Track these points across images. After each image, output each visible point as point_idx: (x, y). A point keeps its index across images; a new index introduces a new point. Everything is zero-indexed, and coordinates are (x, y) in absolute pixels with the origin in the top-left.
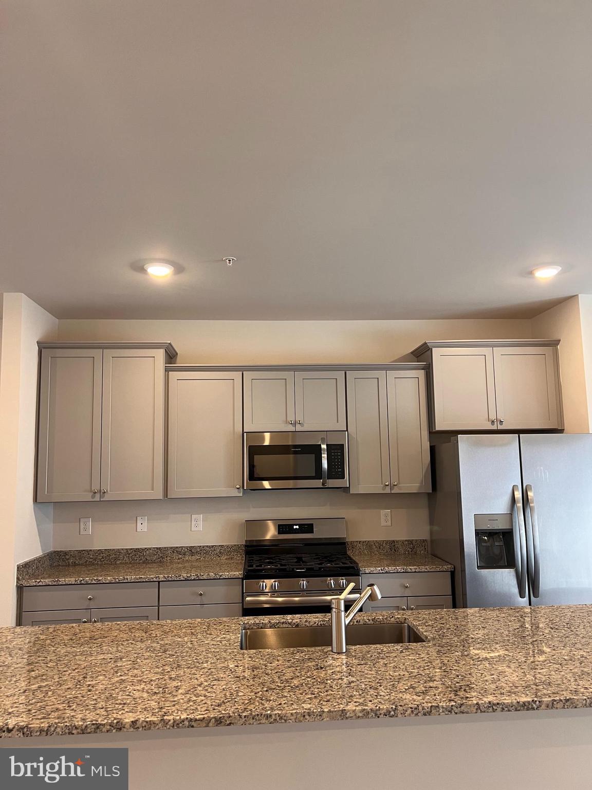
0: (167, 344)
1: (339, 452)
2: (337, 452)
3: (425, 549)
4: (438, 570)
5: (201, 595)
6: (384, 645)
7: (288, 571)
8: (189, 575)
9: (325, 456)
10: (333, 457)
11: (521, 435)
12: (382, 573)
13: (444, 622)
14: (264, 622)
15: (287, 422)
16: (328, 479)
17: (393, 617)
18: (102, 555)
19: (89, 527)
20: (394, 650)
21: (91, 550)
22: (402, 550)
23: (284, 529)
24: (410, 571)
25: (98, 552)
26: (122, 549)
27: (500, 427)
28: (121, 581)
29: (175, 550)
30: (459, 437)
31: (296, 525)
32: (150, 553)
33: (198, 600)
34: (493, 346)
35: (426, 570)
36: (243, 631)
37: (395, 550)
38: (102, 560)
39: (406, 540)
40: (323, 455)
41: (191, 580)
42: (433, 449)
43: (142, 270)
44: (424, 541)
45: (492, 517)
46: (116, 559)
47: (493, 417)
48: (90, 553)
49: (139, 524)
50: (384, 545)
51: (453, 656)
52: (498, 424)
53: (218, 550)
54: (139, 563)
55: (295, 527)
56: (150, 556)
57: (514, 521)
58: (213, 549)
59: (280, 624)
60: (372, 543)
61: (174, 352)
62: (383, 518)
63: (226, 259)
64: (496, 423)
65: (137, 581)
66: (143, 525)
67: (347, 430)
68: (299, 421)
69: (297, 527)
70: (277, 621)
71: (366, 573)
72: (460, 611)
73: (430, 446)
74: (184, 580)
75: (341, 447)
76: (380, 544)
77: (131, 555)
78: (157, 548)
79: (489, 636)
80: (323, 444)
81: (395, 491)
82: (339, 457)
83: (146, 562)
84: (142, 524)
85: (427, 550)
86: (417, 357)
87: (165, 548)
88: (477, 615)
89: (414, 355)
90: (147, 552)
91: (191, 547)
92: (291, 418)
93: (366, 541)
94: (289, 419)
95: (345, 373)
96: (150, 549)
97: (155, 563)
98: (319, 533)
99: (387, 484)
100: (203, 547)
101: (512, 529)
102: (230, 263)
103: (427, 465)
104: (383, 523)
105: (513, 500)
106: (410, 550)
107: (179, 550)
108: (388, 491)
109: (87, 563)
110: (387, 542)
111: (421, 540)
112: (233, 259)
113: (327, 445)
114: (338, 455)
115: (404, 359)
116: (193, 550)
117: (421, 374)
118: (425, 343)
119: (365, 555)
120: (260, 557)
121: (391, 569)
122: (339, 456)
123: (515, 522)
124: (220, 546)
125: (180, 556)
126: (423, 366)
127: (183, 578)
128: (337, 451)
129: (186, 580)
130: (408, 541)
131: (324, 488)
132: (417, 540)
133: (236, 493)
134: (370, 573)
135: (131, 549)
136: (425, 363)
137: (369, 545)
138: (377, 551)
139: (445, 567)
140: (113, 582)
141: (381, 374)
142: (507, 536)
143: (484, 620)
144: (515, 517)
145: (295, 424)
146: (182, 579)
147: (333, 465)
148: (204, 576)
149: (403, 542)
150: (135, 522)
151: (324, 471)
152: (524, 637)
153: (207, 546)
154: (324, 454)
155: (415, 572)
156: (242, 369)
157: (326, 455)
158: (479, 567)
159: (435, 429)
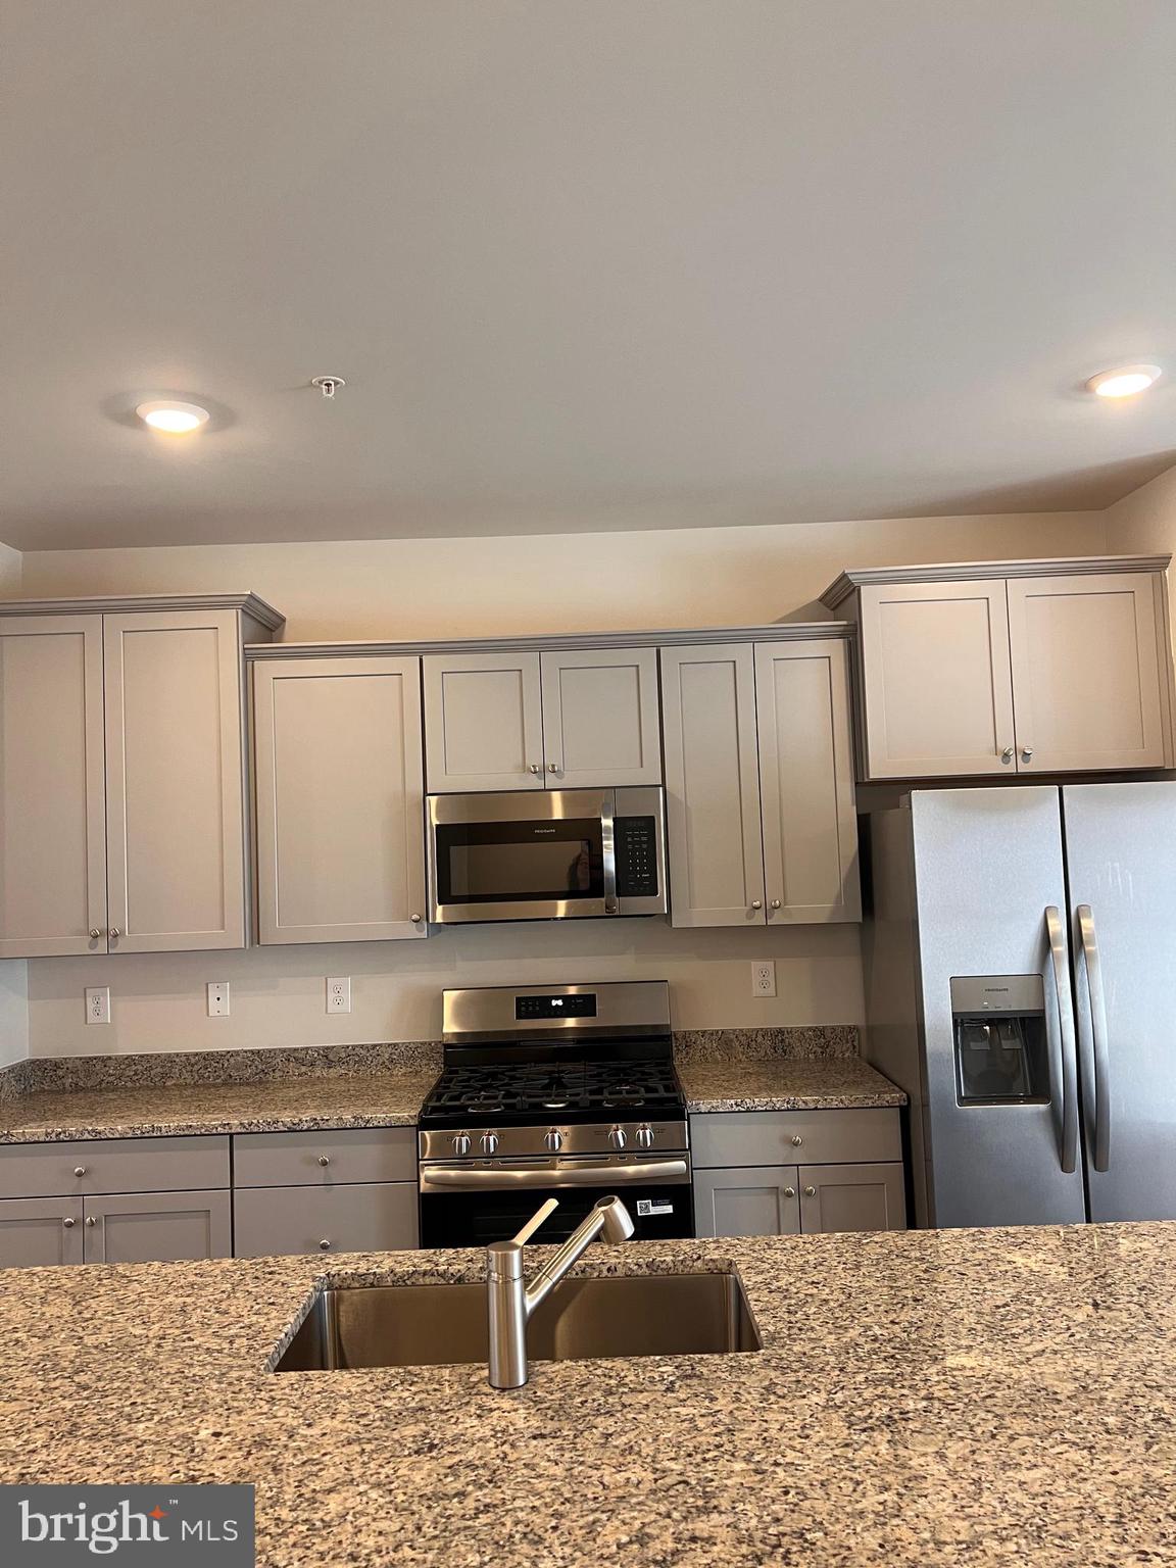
0: (245, 598)
1: (644, 835)
2: (640, 836)
3: (854, 1047)
4: (870, 1105)
5: (324, 1163)
6: (635, 1360)
7: (519, 1111)
8: (296, 1121)
9: (609, 844)
10: (630, 847)
11: (1064, 787)
12: (739, 1111)
13: (820, 1277)
14: (378, 1271)
15: (524, 768)
16: (618, 895)
17: (699, 1258)
18: (134, 1068)
19: (105, 1007)
20: (652, 1381)
21: (110, 1058)
22: (799, 1051)
23: (531, 1008)
24: (803, 1106)
25: (126, 1062)
26: (177, 1055)
27: (1024, 768)
28: (146, 1135)
29: (292, 1056)
30: (913, 796)
31: (557, 998)
32: (237, 1062)
33: (319, 1175)
34: (1006, 576)
35: (841, 1106)
36: (326, 1293)
37: (785, 1051)
38: (135, 1078)
39: (810, 1029)
40: (605, 843)
41: (301, 1131)
42: (864, 824)
43: (135, 421)
44: (851, 1029)
45: (992, 984)
46: (164, 1076)
47: (1006, 744)
48: (109, 1063)
49: (212, 1000)
50: (760, 1039)
51: (801, 1407)
52: (1019, 757)
53: (387, 1056)
54: (214, 1086)
55: (554, 1003)
56: (238, 1070)
57: (1047, 990)
58: (374, 1052)
59: (416, 1275)
60: (732, 1037)
61: (274, 618)
62: (756, 979)
63: (321, 382)
64: (1013, 758)
65: (181, 1133)
66: (221, 1002)
67: (664, 784)
68: (553, 766)
69: (560, 1003)
70: (411, 1269)
71: (700, 1113)
72: (876, 1239)
73: (858, 816)
74: (285, 1132)
75: (650, 822)
76: (749, 1038)
77: (196, 1068)
78: (252, 1052)
79: (922, 1331)
80: (606, 817)
81: (777, 919)
82: (645, 846)
83: (228, 1083)
84: (218, 999)
85: (857, 1050)
86: (833, 610)
87: (270, 1051)
88: (913, 1254)
89: (825, 605)
90: (232, 1061)
91: (327, 1048)
92: (534, 760)
93: (717, 1031)
94: (529, 763)
95: (658, 652)
96: (237, 1053)
97: (248, 1084)
98: (607, 1016)
99: (757, 904)
100: (354, 1048)
101: (1044, 1011)
102: (328, 391)
103: (851, 859)
104: (757, 990)
105: (1046, 942)
106: (820, 1050)
107: (300, 1056)
108: (759, 919)
109: (104, 1085)
110: (765, 1032)
111: (843, 1027)
112: (336, 383)
113: (615, 820)
114: (641, 843)
115: (806, 613)
116: (331, 1057)
117: (836, 648)
118: (844, 576)
119: (716, 1062)
120: (472, 1071)
121: (760, 1101)
122: (644, 842)
123: (1051, 994)
124: (390, 1045)
125: (303, 1069)
126: (842, 628)
127: (284, 1125)
128: (638, 835)
129: (291, 1131)
130: (814, 1029)
131: (610, 914)
132: (833, 1029)
133: (412, 932)
134: (709, 1112)
135: (197, 1054)
136: (845, 623)
137: (724, 1039)
138: (743, 1054)
139: (887, 1097)
140: (129, 1136)
141: (741, 652)
142: (1032, 1026)
143: (926, 1271)
144: (1051, 983)
145: (542, 772)
146: (282, 1128)
147: (631, 865)
148: (330, 1123)
149: (802, 1031)
150: (205, 995)
151: (608, 879)
152: (1013, 1335)
153: (362, 1047)
154: (608, 839)
155: (816, 1109)
156: (420, 650)
157: (612, 842)
158: (962, 1101)
159: (868, 777)
